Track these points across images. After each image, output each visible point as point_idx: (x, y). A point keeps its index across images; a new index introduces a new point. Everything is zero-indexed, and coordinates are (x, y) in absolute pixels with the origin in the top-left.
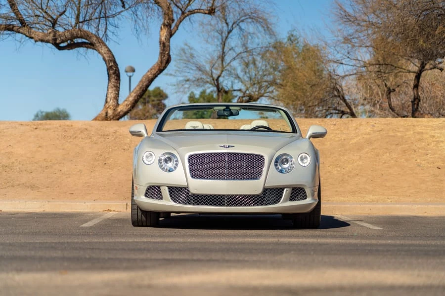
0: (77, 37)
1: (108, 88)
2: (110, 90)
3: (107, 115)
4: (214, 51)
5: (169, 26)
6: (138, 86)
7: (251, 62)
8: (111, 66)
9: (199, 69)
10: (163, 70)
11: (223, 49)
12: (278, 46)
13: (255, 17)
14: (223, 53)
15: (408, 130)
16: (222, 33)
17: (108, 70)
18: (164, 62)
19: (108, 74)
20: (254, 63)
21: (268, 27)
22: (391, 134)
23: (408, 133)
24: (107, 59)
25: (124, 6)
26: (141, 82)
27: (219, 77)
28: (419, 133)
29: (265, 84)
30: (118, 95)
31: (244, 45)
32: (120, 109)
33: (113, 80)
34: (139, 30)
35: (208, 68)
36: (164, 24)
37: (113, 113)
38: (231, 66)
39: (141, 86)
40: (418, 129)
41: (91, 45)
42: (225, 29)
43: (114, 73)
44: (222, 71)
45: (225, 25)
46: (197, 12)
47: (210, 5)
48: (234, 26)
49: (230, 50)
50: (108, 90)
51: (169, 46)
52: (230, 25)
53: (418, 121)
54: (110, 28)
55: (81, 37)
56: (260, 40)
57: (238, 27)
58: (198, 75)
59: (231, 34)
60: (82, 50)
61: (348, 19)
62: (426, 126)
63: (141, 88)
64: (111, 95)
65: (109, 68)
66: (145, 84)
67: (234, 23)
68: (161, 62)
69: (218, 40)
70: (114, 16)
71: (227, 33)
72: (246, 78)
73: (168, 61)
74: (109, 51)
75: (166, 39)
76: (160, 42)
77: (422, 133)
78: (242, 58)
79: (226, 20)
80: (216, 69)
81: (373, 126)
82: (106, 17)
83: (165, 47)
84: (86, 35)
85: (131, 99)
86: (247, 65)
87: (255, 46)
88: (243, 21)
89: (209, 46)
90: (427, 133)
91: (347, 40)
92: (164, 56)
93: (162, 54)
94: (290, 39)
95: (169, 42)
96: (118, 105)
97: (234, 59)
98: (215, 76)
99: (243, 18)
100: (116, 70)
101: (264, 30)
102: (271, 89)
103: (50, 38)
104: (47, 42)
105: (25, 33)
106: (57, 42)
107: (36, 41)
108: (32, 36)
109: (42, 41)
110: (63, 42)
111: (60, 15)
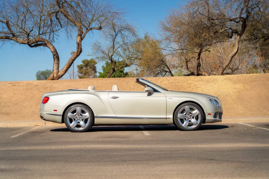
0: (39, 41)
1: (54, 64)
2: (55, 65)
3: (53, 77)
4: (110, 44)
5: (80, 35)
6: (68, 63)
7: (127, 48)
8: (55, 54)
9: (103, 52)
10: (79, 55)
11: (114, 43)
12: (139, 41)
13: (128, 29)
14: (114, 44)
15: (184, 82)
16: (113, 35)
17: (54, 56)
18: (79, 52)
19: (54, 58)
20: (128, 49)
21: (134, 33)
22: (177, 84)
23: (184, 84)
24: (53, 51)
25: (61, 26)
26: (69, 61)
27: (112, 55)
28: (189, 84)
29: (133, 59)
30: (59, 67)
31: (123, 41)
32: (59, 74)
33: (56, 60)
34: (69, 36)
35: (107, 52)
36: (78, 34)
37: (57, 75)
38: (117, 51)
39: (69, 63)
40: (189, 82)
41: (45, 45)
42: (114, 34)
43: (56, 57)
44: (113, 53)
45: (114, 32)
46: (94, 29)
47: (99, 25)
48: (118, 32)
49: (117, 43)
50: (54, 65)
51: (81, 44)
52: (117, 32)
53: (189, 78)
54: (55, 36)
55: (41, 41)
56: (131, 39)
57: (120, 33)
58: (102, 55)
59: (117, 36)
60: (42, 47)
61: (167, 29)
62: (193, 80)
63: (69, 64)
64: (55, 68)
65: (54, 55)
66: (70, 62)
67: (118, 31)
68: (78, 52)
69: (111, 39)
70: (57, 31)
71: (115, 36)
72: (124, 56)
73: (81, 52)
74: (54, 47)
75: (79, 41)
76: (77, 43)
77: (191, 83)
78: (122, 47)
79: (114, 30)
80: (110, 52)
81: (169, 81)
82: (53, 32)
83: (79, 45)
84: (43, 40)
85: (65, 69)
86: (125, 50)
87: (128, 41)
88: (122, 30)
89: (107, 42)
90: (193, 84)
91: (167, 39)
92: (79, 49)
93: (78, 48)
94: (145, 38)
95: (81, 43)
96: (59, 72)
97: (119, 47)
98: (110, 56)
99: (123, 29)
100: (57, 56)
101: (132, 34)
102: (136, 61)
103: (26, 42)
104: (25, 44)
105: (15, 40)
106: (30, 44)
107: (20, 44)
108: (18, 41)
109: (23, 43)
110: (32, 44)
111: (31, 31)
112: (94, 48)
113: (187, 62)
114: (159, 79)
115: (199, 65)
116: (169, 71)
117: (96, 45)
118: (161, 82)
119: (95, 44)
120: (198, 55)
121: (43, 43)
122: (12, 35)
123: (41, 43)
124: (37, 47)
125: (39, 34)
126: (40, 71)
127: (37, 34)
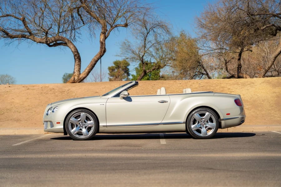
0: (58, 40)
1: (75, 65)
2: (76, 67)
3: (74, 79)
4: (140, 43)
5: (104, 33)
6: (90, 64)
7: (160, 48)
8: (76, 55)
9: (133, 52)
10: (102, 56)
11: (145, 42)
12: (173, 39)
13: (161, 25)
14: (145, 44)
16: (144, 33)
17: (74, 56)
18: (103, 52)
19: (75, 58)
20: (161, 48)
21: (168, 31)
22: (208, 88)
23: (217, 87)
24: (73, 51)
25: (84, 23)
26: (91, 62)
27: (143, 56)
28: (222, 87)
29: (167, 59)
30: (80, 69)
31: (156, 39)
32: (81, 76)
33: (77, 62)
34: (92, 35)
35: (137, 53)
36: (102, 32)
37: (78, 78)
38: (149, 51)
39: (91, 64)
40: (222, 85)
41: (65, 44)
42: (146, 32)
43: (78, 58)
44: (145, 53)
45: (145, 29)
46: (119, 26)
47: (125, 22)
49: (149, 42)
50: (75, 67)
51: (105, 44)
52: (148, 30)
53: (223, 81)
54: (77, 34)
55: (60, 40)
56: (164, 37)
57: (152, 31)
58: (133, 55)
59: (149, 34)
60: (62, 47)
61: (203, 26)
62: (227, 84)
63: (91, 65)
64: (77, 69)
65: (75, 56)
66: (93, 63)
67: (150, 29)
68: (101, 52)
69: (142, 37)
70: (79, 28)
71: (146, 34)
72: (157, 56)
73: (105, 51)
74: (75, 46)
75: (103, 40)
76: (100, 42)
77: (224, 87)
78: (155, 46)
79: (146, 27)
80: (141, 52)
82: (74, 29)
83: (103, 44)
84: (63, 39)
85: (87, 71)
86: (158, 50)
87: (162, 40)
88: (154, 27)
89: (137, 40)
90: (226, 87)
91: (204, 36)
92: (102, 49)
93: (101, 48)
94: (181, 35)
95: (105, 42)
96: (80, 74)
97: (151, 47)
98: (141, 56)
99: (155, 26)
100: (78, 56)
101: (166, 32)
102: (170, 62)
103: (44, 41)
104: (43, 43)
105: (32, 39)
106: (48, 43)
107: (37, 43)
108: (35, 40)
109: (40, 42)
110: (51, 43)
111: (49, 29)
112: (123, 48)
113: (226, 63)
114: (189, 82)
115: (239, 67)
116: (206, 73)
117: (126, 45)
118: (191, 85)
119: (125, 43)
120: (239, 55)
121: (63, 42)
122: (29, 33)
123: (61, 42)
124: (56, 46)
125: (59, 32)
126: (67, 74)
127: (57, 31)
